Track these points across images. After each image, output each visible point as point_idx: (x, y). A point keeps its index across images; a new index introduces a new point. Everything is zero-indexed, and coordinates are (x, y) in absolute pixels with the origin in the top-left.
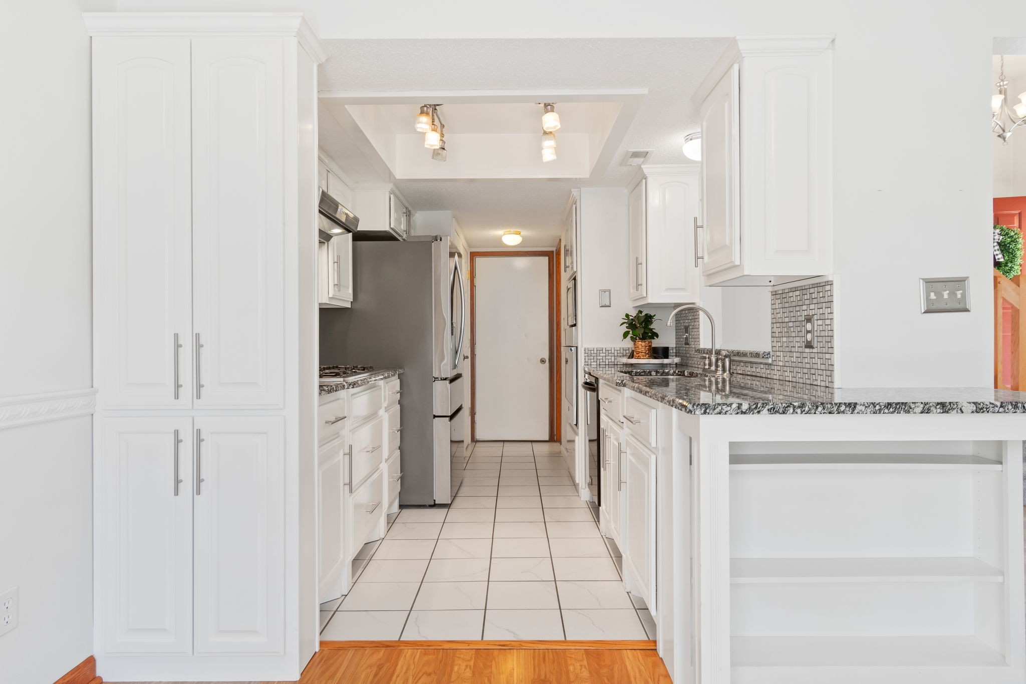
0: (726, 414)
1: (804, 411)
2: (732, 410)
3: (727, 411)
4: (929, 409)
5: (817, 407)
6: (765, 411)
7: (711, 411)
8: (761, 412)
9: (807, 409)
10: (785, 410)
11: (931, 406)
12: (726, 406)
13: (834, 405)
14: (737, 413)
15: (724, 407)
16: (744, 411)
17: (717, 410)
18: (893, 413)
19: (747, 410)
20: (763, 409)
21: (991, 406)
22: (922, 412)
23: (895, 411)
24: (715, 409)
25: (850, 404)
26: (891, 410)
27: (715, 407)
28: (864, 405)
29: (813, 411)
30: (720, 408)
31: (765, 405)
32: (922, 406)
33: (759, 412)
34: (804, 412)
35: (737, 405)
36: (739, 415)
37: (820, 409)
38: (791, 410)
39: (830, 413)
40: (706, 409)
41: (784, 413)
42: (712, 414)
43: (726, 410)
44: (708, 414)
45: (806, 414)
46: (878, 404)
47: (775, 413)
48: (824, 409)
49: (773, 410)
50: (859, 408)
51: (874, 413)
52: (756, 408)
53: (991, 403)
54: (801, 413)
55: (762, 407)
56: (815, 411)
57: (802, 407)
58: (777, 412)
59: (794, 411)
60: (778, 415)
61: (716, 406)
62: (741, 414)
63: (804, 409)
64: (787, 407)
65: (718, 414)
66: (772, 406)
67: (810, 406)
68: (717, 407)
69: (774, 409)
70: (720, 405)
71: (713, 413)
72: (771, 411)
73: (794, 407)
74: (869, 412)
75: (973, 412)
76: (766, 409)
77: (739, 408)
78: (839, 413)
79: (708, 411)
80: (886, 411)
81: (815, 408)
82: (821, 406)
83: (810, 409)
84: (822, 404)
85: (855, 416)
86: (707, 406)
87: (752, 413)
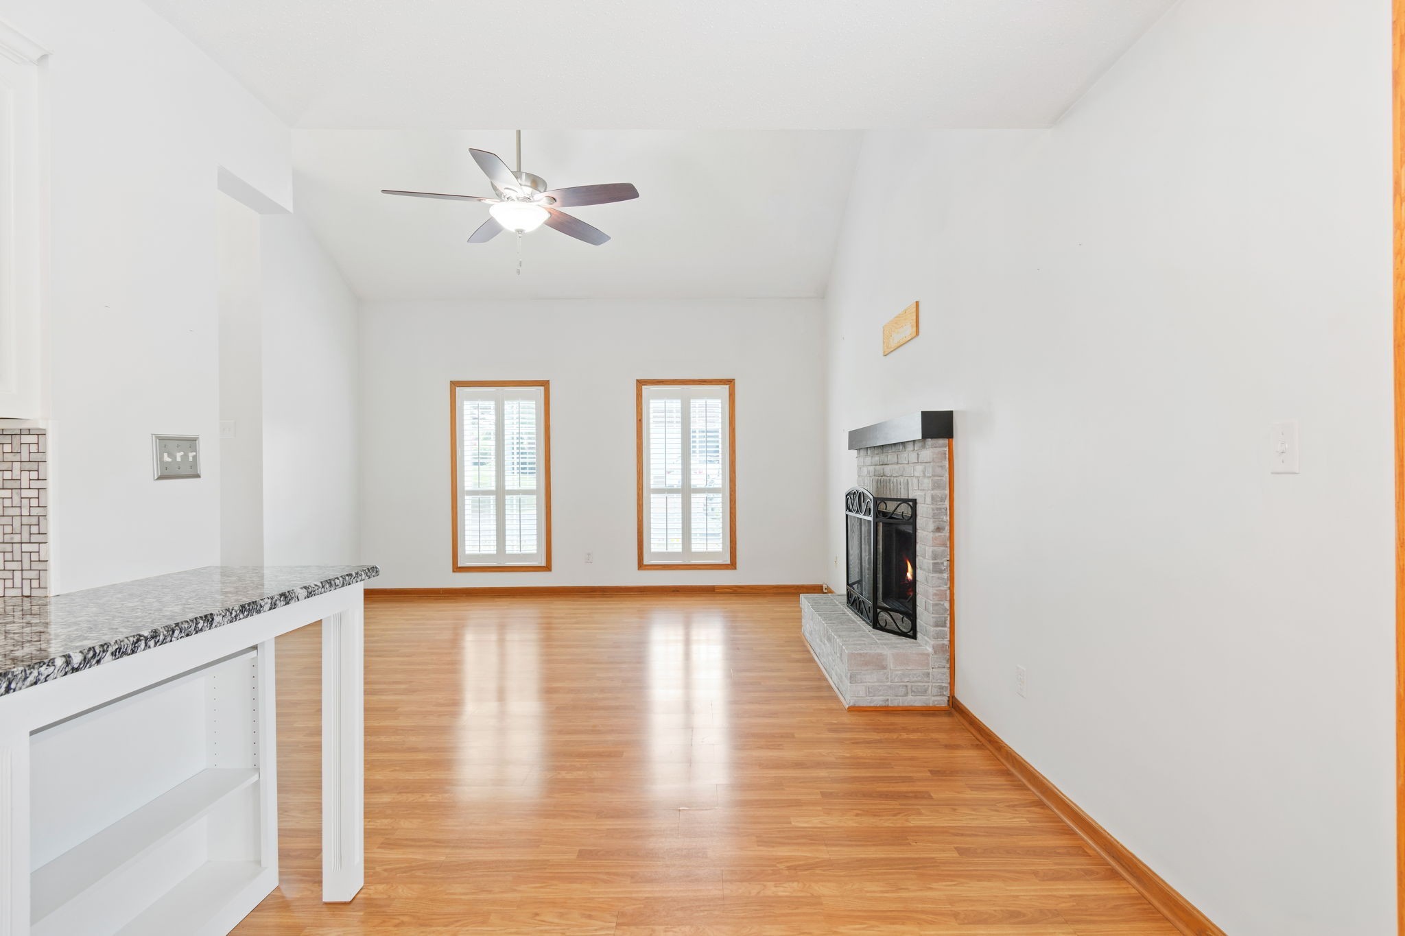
0: (46, 681)
1: (158, 641)
2: (56, 671)
3: (48, 676)
4: (275, 604)
5: (173, 632)
6: (108, 656)
7: (19, 685)
8: (102, 662)
9: (161, 637)
10: (135, 647)
11: (276, 600)
12: (45, 667)
13: (191, 623)
14: (66, 674)
15: (43, 669)
16: (76, 666)
17: (31, 679)
18: (246, 617)
19: (80, 664)
20: (104, 654)
21: (317, 588)
22: (270, 609)
23: (248, 615)
24: (26, 678)
25: (206, 616)
26: (246, 613)
27: (26, 674)
28: (220, 614)
29: (169, 639)
30: (35, 673)
31: (106, 647)
32: (270, 601)
33: (98, 662)
34: (158, 644)
35: (64, 659)
36: (69, 676)
37: (177, 633)
38: (142, 644)
39: (188, 635)
40: (10, 683)
41: (133, 652)
42: (20, 689)
43: (46, 673)
44: (14, 690)
45: (161, 645)
46: (233, 610)
47: (121, 657)
48: (181, 632)
49: (119, 652)
50: (217, 619)
51: (231, 622)
52: (94, 655)
53: (316, 585)
54: (155, 646)
55: (104, 651)
56: (172, 637)
57: (156, 637)
58: (125, 653)
59: (146, 644)
60: (125, 658)
61: (28, 672)
62: (73, 672)
63: (158, 638)
64: (136, 643)
65: (32, 685)
66: (117, 647)
67: (165, 633)
68: (30, 673)
69: (120, 649)
70: (34, 668)
71: (24, 686)
72: (115, 655)
73: (146, 639)
74: (226, 623)
75: (305, 598)
76: (109, 653)
77: (68, 663)
78: (197, 632)
79: (13, 686)
80: (241, 616)
81: (171, 633)
82: (177, 627)
83: (165, 636)
84: (177, 625)
85: (213, 630)
86: (10, 676)
87: (88, 666)
